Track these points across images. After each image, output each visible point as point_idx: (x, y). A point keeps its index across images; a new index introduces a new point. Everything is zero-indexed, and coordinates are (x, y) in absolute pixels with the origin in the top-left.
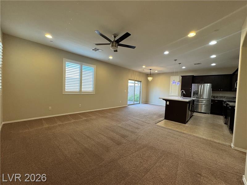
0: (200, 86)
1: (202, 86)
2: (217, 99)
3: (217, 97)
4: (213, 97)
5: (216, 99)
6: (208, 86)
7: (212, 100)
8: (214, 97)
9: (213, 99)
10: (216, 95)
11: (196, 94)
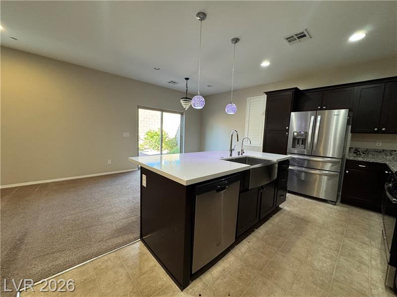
0: (313, 118)
1: (319, 118)
2: (365, 160)
3: (366, 152)
4: (353, 150)
5: (360, 159)
6: (339, 117)
7: (347, 160)
8: (357, 152)
9: (352, 158)
10: (363, 145)
11: (301, 142)
